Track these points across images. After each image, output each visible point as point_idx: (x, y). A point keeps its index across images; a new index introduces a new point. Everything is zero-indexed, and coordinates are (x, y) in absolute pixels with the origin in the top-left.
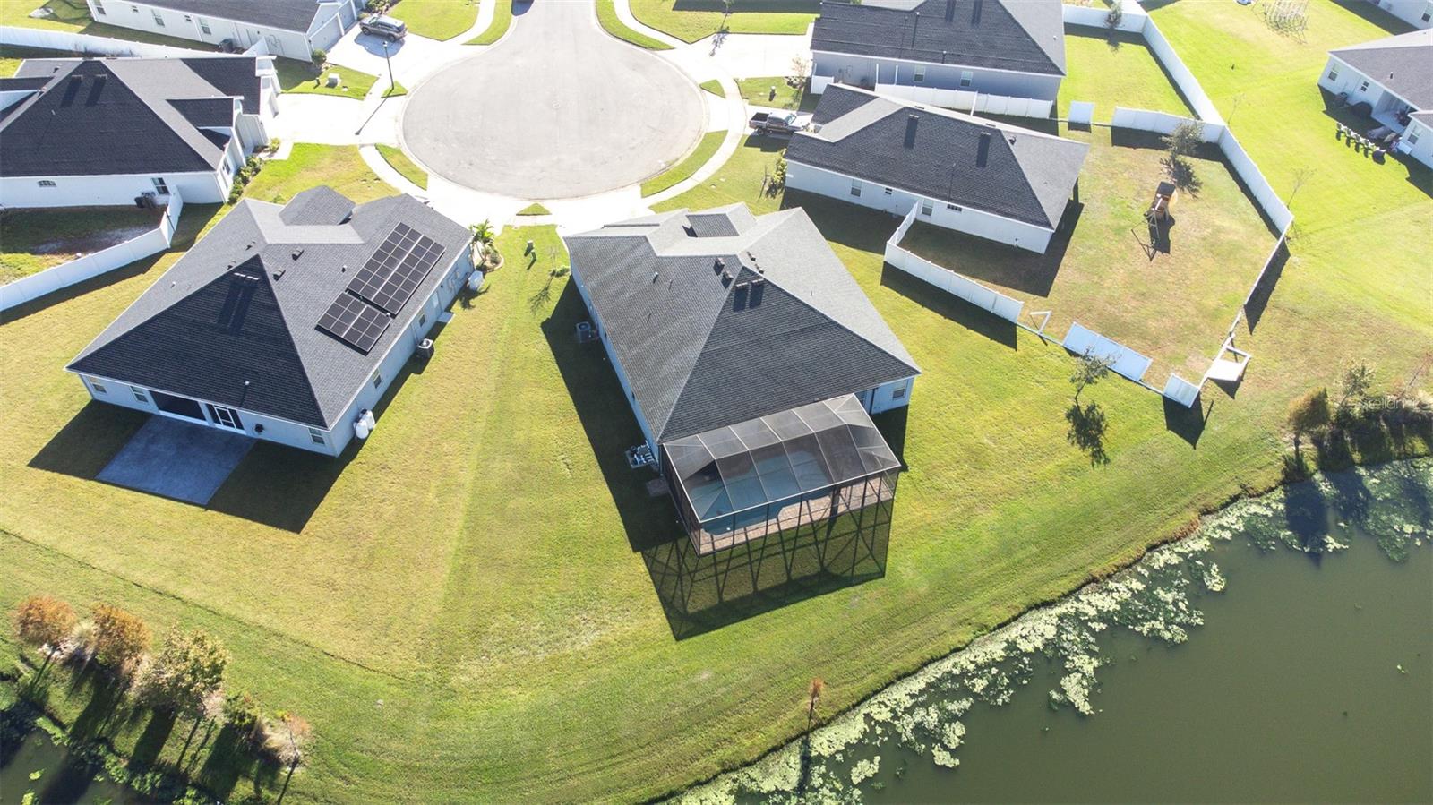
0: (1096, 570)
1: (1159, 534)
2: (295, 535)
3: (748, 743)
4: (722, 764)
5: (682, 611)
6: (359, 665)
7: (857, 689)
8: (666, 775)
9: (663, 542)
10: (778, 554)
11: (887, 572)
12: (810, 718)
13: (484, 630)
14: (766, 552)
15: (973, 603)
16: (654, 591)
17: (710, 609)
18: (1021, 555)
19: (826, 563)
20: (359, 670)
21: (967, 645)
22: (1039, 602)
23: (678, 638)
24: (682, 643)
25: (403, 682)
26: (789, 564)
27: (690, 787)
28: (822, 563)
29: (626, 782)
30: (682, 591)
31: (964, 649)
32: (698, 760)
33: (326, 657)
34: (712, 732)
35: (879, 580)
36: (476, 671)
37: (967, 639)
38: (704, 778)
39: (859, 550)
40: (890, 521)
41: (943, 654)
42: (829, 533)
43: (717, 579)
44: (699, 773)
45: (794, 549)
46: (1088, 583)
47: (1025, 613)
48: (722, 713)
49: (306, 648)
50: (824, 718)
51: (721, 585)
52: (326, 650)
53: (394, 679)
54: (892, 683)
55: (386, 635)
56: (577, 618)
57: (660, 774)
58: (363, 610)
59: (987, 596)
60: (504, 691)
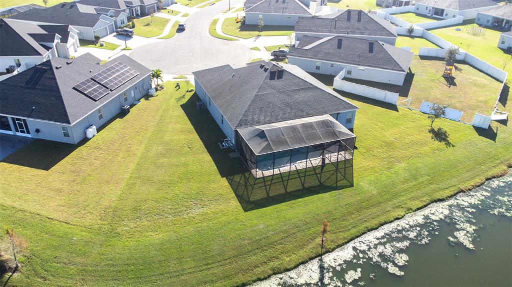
0: (462, 187)
1: (490, 174)
2: (45, 171)
3: (288, 259)
4: (273, 269)
5: (247, 200)
6: (66, 223)
7: (348, 235)
8: (240, 275)
9: (237, 174)
10: (297, 178)
11: (354, 185)
12: (322, 248)
13: (140, 208)
14: (291, 177)
15: (402, 198)
16: (232, 192)
17: (263, 199)
18: (421, 180)
19: (322, 182)
20: (66, 225)
21: (403, 217)
22: (436, 199)
23: (245, 211)
24: (248, 213)
25: (90, 229)
26: (303, 182)
27: (255, 281)
28: (320, 181)
29: (216, 278)
30: (247, 192)
31: (401, 218)
32: (259, 267)
33: (48, 220)
34: (267, 253)
35: (351, 188)
36: (132, 225)
37: (402, 214)
38: (263, 277)
39: (338, 177)
40: (352, 166)
41: (391, 220)
42: (322, 170)
43: (266, 188)
44: (260, 274)
45: (305, 176)
46: (460, 192)
47: (430, 204)
48: (272, 245)
49: (38, 216)
50: (330, 248)
51: (268, 190)
52: (49, 217)
53: (85, 229)
54: (365, 233)
55: (84, 210)
56: (190, 203)
57: (237, 274)
58: (74, 200)
59: (409, 196)
60: (147, 234)
